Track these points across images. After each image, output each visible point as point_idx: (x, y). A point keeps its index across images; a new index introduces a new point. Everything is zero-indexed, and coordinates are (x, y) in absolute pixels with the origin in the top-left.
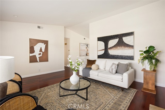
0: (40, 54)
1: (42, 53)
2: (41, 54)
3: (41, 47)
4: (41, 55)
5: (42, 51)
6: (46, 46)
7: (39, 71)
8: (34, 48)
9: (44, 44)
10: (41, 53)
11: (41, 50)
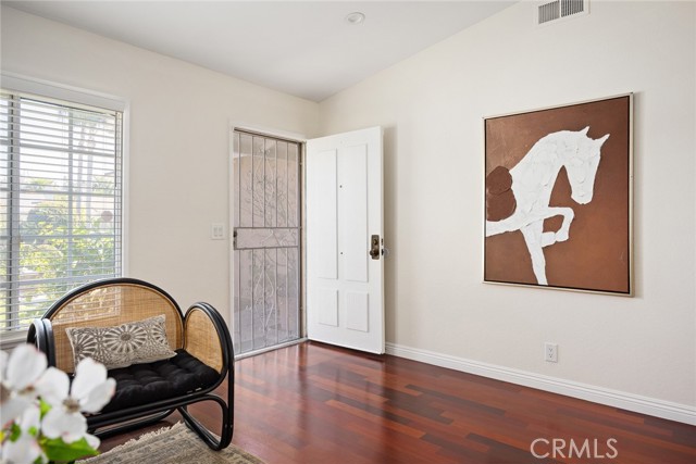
0: (552, 224)
1: (568, 214)
2: (566, 225)
3: (563, 171)
4: (562, 235)
5: (575, 196)
6: (603, 149)
7: (553, 356)
8: (509, 180)
9: (592, 135)
10: (560, 218)
11: (561, 191)
